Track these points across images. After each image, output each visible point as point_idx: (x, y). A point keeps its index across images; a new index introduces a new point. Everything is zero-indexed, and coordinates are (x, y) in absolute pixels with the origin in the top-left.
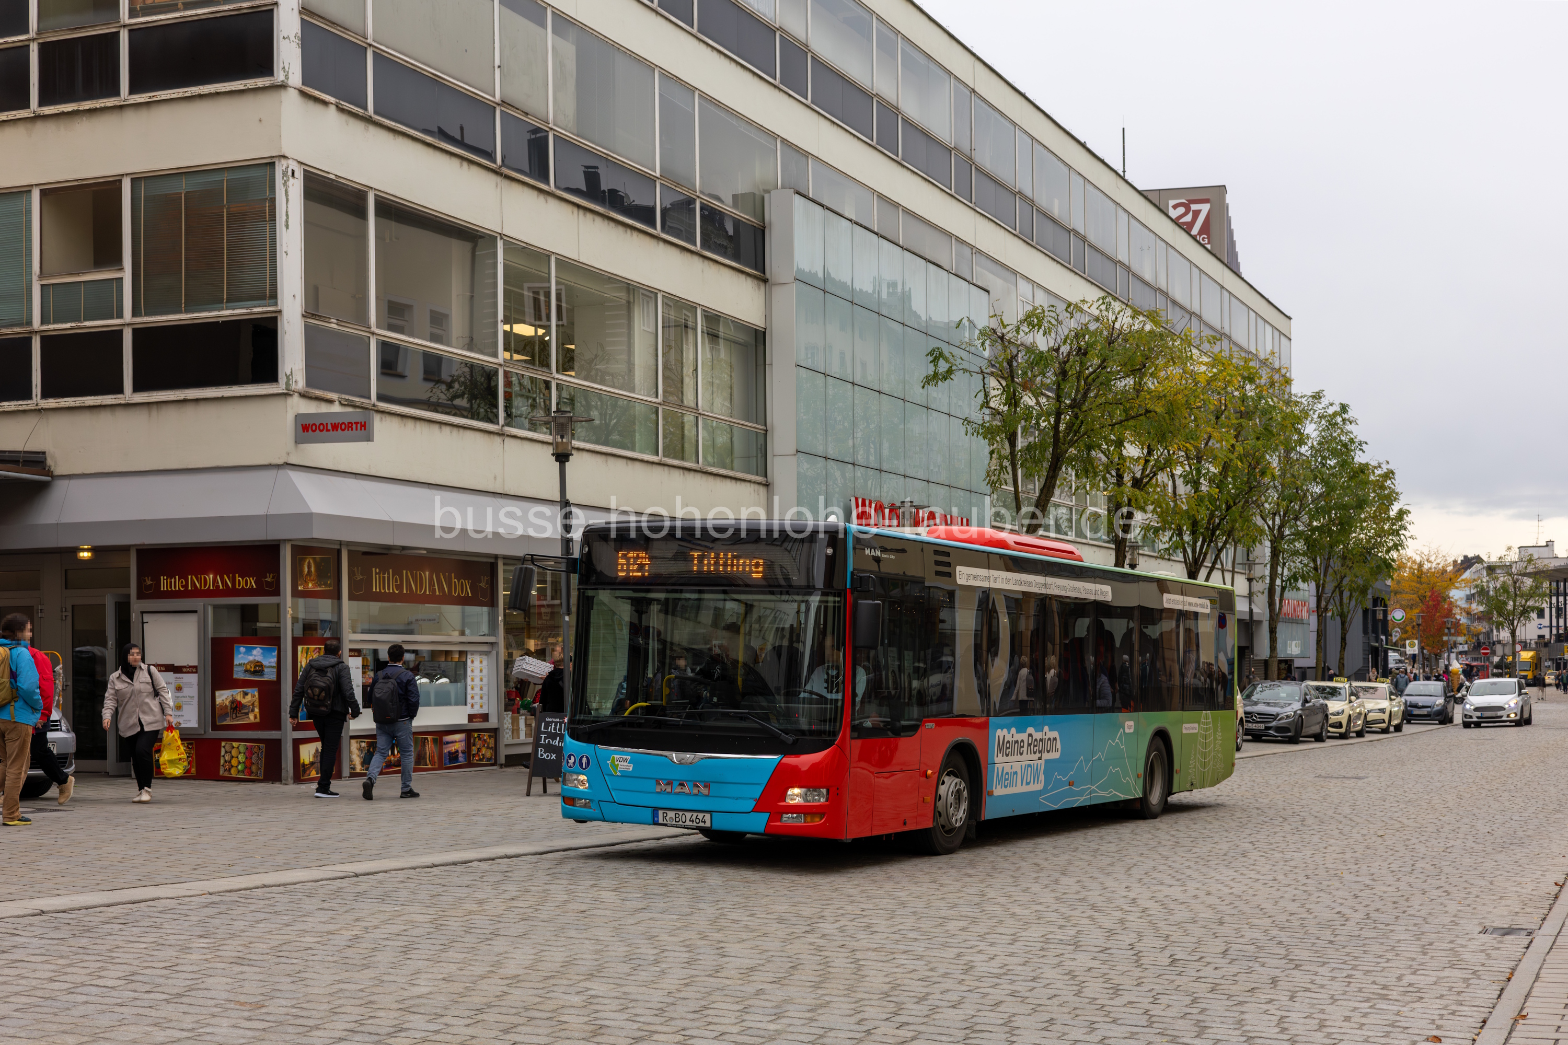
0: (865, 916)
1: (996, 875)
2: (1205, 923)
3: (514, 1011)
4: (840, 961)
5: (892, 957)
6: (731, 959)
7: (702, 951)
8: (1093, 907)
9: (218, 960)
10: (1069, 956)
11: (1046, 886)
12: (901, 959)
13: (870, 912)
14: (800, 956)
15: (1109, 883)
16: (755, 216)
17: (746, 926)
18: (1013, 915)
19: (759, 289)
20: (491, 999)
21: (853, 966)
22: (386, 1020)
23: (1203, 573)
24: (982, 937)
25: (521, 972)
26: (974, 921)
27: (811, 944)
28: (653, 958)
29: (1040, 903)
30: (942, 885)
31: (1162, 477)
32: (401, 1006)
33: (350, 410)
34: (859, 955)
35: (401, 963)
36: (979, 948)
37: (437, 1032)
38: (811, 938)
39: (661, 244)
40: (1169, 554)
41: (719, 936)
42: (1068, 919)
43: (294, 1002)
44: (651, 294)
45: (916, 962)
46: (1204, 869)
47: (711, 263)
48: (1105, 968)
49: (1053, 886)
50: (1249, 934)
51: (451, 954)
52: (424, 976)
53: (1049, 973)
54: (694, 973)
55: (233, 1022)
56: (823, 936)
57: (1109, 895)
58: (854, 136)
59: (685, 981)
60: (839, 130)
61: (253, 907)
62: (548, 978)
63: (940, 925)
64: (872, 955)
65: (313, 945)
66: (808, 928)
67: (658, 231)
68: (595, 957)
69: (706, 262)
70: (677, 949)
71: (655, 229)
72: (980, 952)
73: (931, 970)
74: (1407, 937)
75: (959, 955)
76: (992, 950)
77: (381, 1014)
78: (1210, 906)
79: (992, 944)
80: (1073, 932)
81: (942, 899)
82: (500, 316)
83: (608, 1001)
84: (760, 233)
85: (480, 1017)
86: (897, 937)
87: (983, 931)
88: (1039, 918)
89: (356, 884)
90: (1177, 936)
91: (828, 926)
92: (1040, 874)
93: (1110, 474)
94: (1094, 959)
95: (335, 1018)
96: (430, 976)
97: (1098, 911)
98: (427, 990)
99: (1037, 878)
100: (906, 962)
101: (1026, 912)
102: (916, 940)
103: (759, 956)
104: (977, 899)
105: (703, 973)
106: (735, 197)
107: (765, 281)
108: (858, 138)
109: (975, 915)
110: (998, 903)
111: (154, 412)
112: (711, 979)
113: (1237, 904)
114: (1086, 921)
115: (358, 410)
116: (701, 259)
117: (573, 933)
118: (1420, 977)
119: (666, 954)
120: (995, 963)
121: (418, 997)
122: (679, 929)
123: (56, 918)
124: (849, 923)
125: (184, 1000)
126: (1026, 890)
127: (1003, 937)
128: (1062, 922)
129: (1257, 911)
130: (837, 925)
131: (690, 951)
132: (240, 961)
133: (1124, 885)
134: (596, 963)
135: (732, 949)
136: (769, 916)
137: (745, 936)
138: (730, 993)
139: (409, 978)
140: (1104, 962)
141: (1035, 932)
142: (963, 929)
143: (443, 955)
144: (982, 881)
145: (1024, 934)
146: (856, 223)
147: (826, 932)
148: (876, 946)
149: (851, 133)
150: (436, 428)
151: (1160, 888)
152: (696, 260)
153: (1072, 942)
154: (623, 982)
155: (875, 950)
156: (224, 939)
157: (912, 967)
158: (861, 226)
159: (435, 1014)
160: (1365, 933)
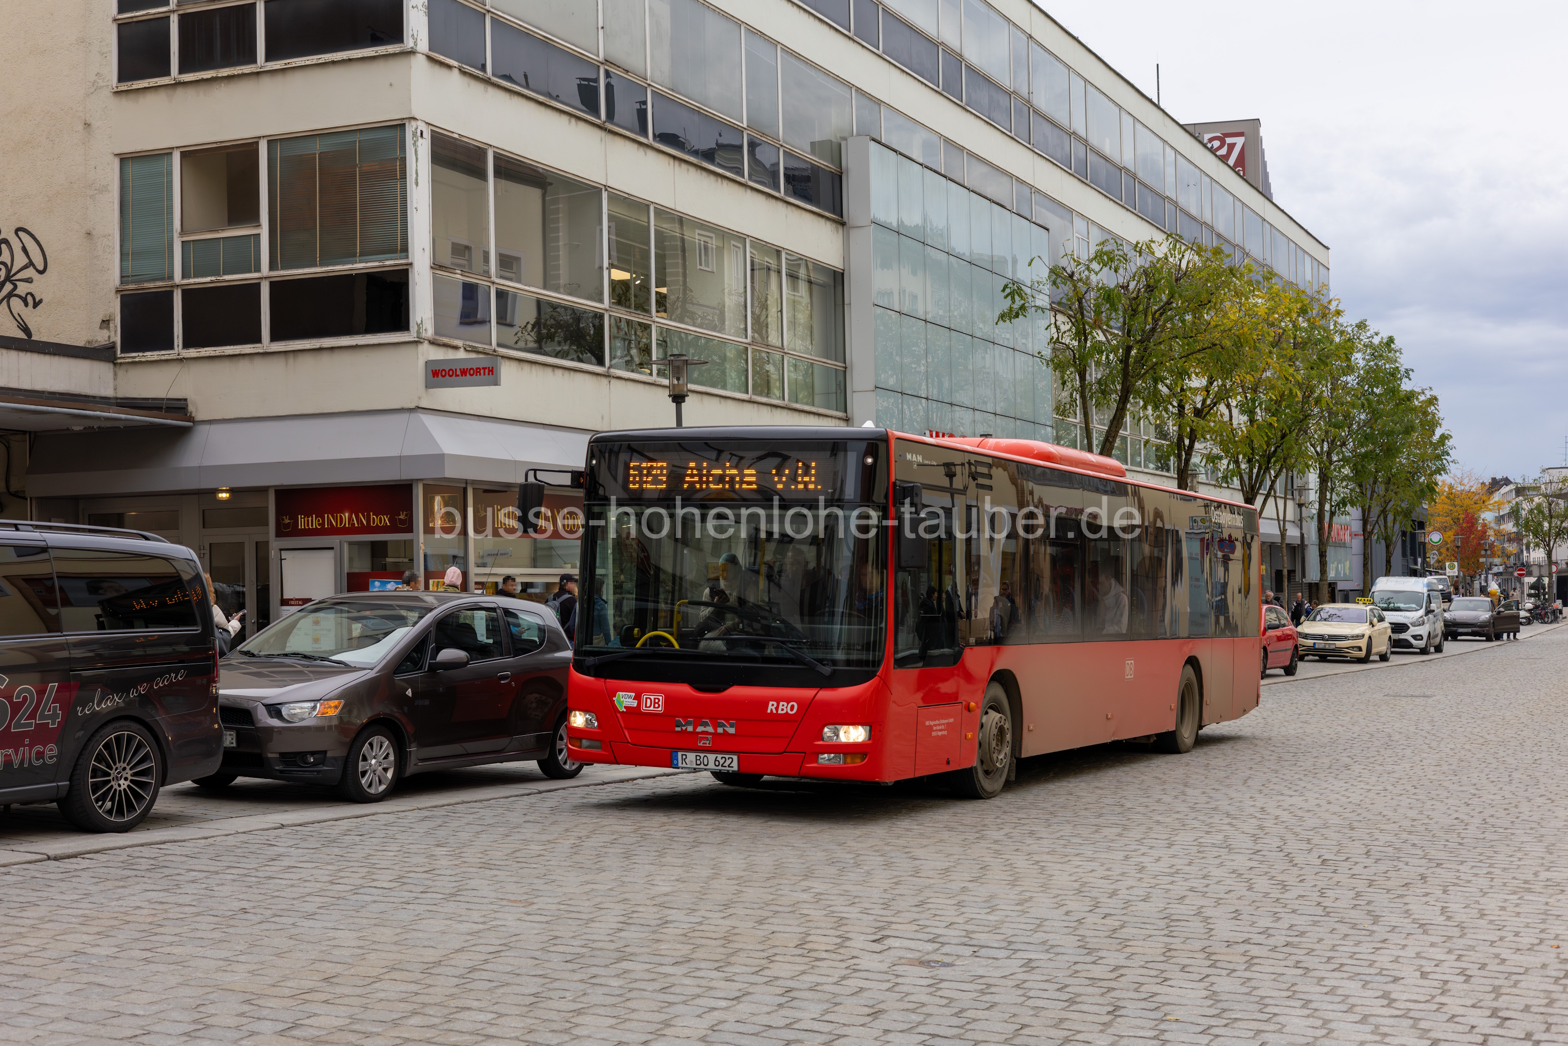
0: (1024, 825)
1: (1125, 788)
2: (1337, 829)
3: (756, 906)
4: (1021, 862)
5: (1067, 859)
6: (923, 862)
7: (893, 855)
8: (1228, 815)
9: (466, 865)
10: (1226, 857)
11: (1176, 797)
12: (1076, 861)
13: (1027, 821)
14: (983, 859)
15: (1233, 794)
16: (832, 163)
17: (921, 834)
18: (1158, 822)
19: (837, 231)
20: (731, 896)
21: (1036, 867)
22: (650, 914)
23: (1259, 500)
24: (1140, 842)
25: (743, 874)
26: (1125, 828)
27: (988, 848)
28: (852, 861)
29: (1178, 812)
30: (1078, 797)
31: (1222, 408)
32: (654, 903)
33: (473, 356)
34: (1036, 858)
35: (631, 867)
36: (1142, 851)
37: (700, 923)
38: (983, 844)
39: (749, 191)
40: (1227, 482)
41: (901, 842)
42: (1209, 825)
43: (558, 900)
44: (742, 238)
45: (1090, 863)
46: (1315, 781)
47: (794, 208)
48: (1264, 868)
49: (1183, 797)
50: (1383, 838)
51: (668, 859)
52: (659, 878)
53: (1217, 873)
54: (895, 873)
55: (519, 916)
56: (996, 842)
57: (1238, 804)
58: (922, 83)
59: (895, 880)
60: (909, 78)
61: (466, 821)
62: (768, 879)
63: (1096, 831)
64: (1048, 857)
65: (542, 852)
66: (977, 835)
67: (745, 180)
68: (799, 861)
69: (790, 208)
70: (870, 853)
71: (743, 176)
72: (1143, 854)
73: (1108, 870)
74: (1529, 839)
75: (1127, 857)
76: (1155, 853)
77: (640, 909)
78: (1334, 813)
79: (1151, 848)
80: (1220, 837)
81: (1086, 809)
82: (606, 264)
83: (833, 898)
84: (838, 178)
85: (731, 911)
86: (1063, 842)
87: (1139, 836)
88: (1184, 825)
89: (543, 800)
90: (1316, 840)
91: (995, 833)
92: (1164, 787)
93: (1171, 404)
94: (1250, 859)
95: (603, 912)
96: (663, 878)
97: (1235, 818)
98: (668, 889)
99: (1164, 790)
100: (1081, 863)
101: (1169, 820)
102: (1081, 844)
103: (947, 859)
104: (1118, 809)
105: (905, 874)
106: (813, 144)
107: (843, 224)
108: (926, 85)
109: (1124, 823)
110: (1139, 813)
111: (291, 359)
112: (915, 879)
113: (1359, 811)
114: (1227, 827)
115: (481, 356)
116: (785, 205)
117: (767, 841)
118: (1556, 874)
119: (862, 858)
120: (1160, 864)
121: (665, 895)
122: (860, 836)
123: (297, 831)
124: (1012, 830)
125: (458, 898)
126: (1159, 801)
127: (1159, 841)
128: (1206, 828)
129: (1379, 818)
130: (1002, 832)
131: (882, 855)
132: (487, 866)
133: (1248, 795)
134: (804, 866)
135: (919, 853)
136: (936, 825)
137: (925, 842)
138: (938, 890)
139: (646, 879)
140: (1261, 862)
141: (1185, 837)
142: (1120, 835)
143: (662, 860)
144: (1115, 793)
145: (1176, 838)
146: (927, 167)
147: (996, 838)
148: (1047, 850)
149: (919, 81)
150: (549, 370)
151: (1282, 798)
152: (780, 205)
153: (1224, 845)
154: (839, 882)
155: (1048, 853)
156: (459, 848)
157: (1090, 868)
158: (931, 169)
159: (689, 909)
160: (1488, 836)
